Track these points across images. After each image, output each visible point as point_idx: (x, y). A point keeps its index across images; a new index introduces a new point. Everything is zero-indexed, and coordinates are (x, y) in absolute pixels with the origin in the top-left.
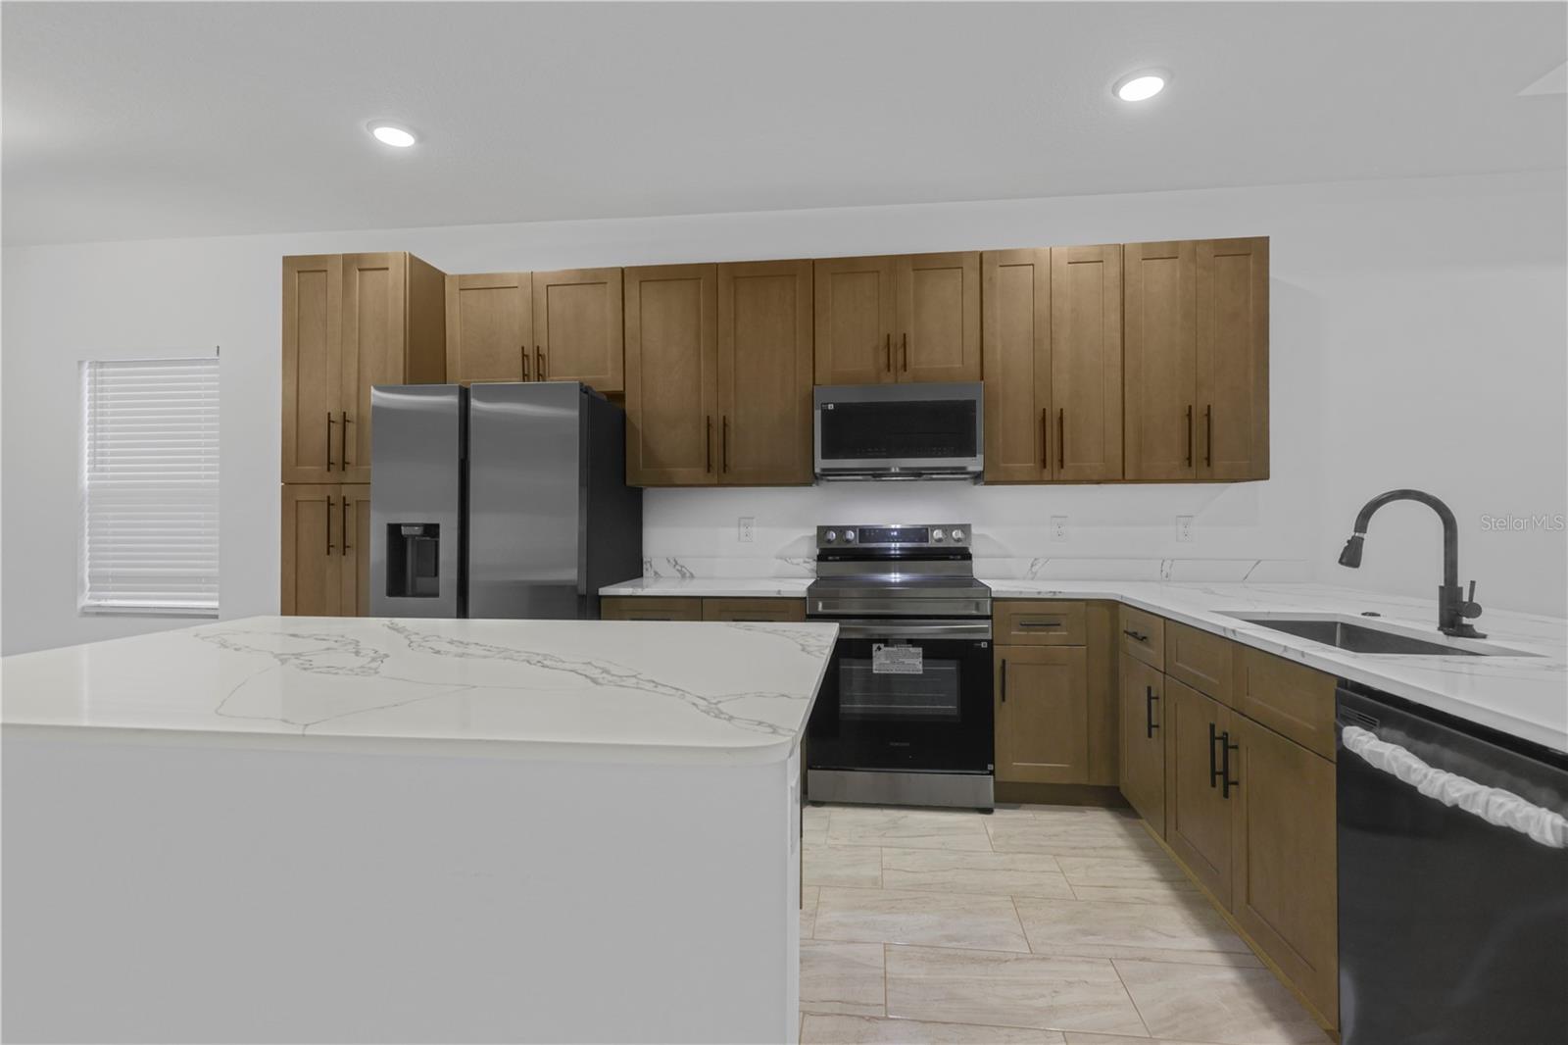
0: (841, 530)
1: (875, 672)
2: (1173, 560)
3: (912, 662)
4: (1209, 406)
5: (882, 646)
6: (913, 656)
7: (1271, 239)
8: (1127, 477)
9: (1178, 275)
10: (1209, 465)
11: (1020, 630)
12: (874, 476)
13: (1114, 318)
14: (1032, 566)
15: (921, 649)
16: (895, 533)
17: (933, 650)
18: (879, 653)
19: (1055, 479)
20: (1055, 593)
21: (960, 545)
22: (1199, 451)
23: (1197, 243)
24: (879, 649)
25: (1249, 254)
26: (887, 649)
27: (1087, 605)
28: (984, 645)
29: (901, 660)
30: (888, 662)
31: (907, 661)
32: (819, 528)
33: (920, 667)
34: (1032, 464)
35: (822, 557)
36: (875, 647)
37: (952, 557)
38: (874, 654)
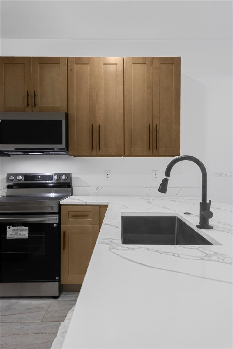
0: (16, 175)
1: (7, 238)
2: (150, 188)
3: (23, 233)
4: (157, 125)
5: (11, 226)
6: (25, 231)
7: (181, 57)
8: (126, 154)
9: (146, 71)
10: (156, 149)
11: (72, 219)
12: (24, 152)
13: (121, 88)
14: (96, 190)
15: (28, 228)
16: (39, 177)
17: (33, 228)
18: (9, 230)
19: (97, 154)
20: (86, 202)
21: (66, 182)
22: (153, 143)
23: (153, 58)
24: (10, 228)
25: (173, 64)
26: (13, 228)
27: (100, 207)
28: (55, 225)
29: (19, 233)
30: (14, 234)
31: (22, 233)
32: (8, 174)
33: (27, 235)
34: (89, 148)
35: (9, 187)
36: (8, 227)
37: (64, 187)
38: (7, 231)
